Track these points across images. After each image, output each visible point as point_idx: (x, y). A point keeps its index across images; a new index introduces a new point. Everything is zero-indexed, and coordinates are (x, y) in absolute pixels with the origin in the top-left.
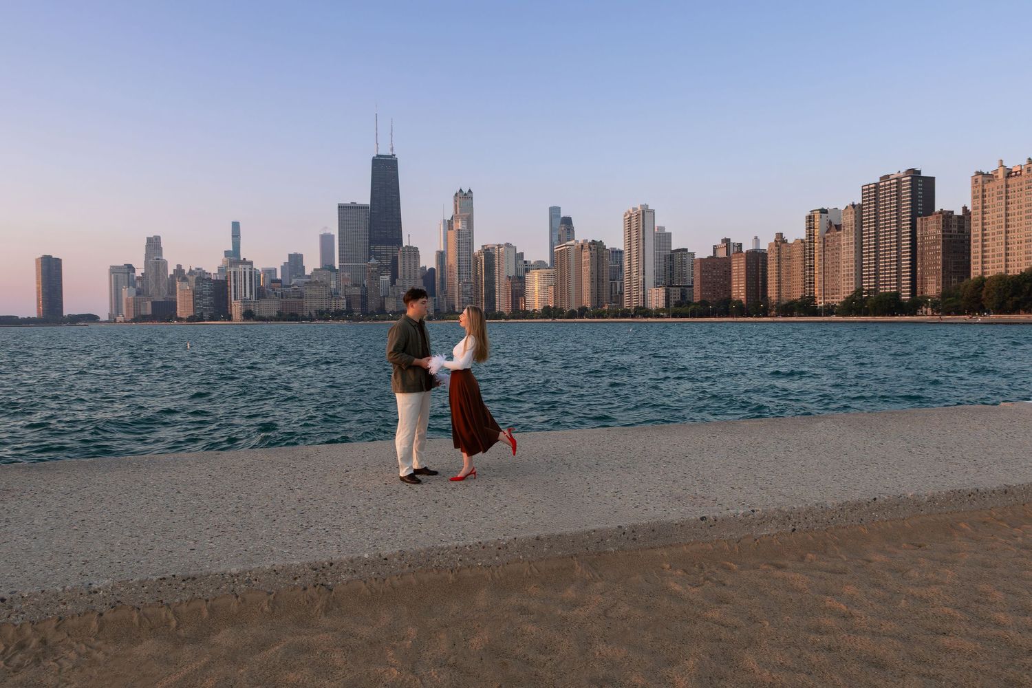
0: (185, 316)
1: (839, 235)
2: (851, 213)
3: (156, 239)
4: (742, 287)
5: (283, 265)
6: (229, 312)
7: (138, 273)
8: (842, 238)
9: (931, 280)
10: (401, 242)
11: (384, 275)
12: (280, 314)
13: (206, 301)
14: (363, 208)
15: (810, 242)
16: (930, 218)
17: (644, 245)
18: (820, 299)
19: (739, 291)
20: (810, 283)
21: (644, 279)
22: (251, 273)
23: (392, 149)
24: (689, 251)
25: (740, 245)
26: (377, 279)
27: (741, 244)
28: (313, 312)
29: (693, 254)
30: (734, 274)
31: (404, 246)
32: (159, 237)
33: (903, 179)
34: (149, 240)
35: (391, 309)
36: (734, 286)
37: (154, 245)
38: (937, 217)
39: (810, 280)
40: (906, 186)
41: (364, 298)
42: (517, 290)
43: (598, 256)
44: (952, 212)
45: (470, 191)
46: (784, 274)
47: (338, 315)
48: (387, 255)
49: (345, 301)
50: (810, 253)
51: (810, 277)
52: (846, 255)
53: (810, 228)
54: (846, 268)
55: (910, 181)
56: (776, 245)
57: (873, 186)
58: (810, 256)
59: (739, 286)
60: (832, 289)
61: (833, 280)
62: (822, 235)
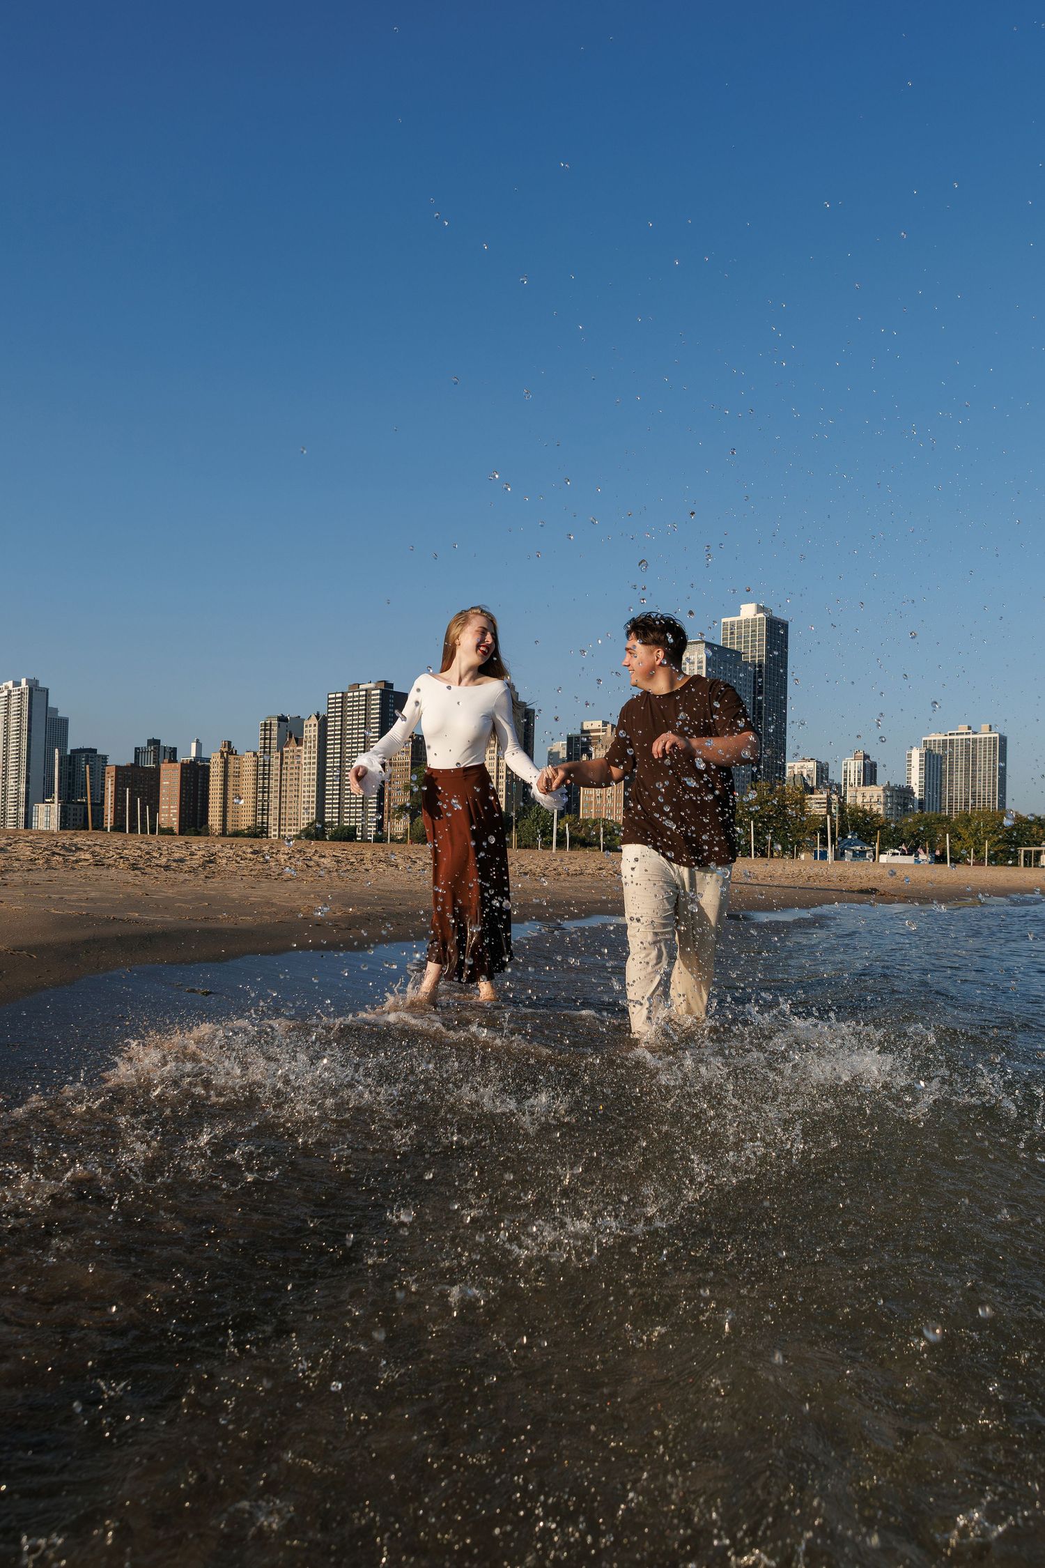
1: (299, 751)
2: (315, 725)
4: (175, 809)
8: (304, 756)
15: (264, 756)
17: (29, 740)
18: (275, 830)
19: (169, 813)
20: (263, 810)
21: (27, 789)
24: (99, 753)
25: (174, 750)
29: (105, 758)
30: (163, 791)
33: (373, 692)
36: (164, 807)
39: (263, 805)
46: (230, 795)
50: (264, 770)
51: (263, 801)
52: (307, 777)
53: (265, 739)
54: (307, 794)
55: (381, 694)
56: (222, 756)
57: (340, 695)
58: (264, 774)
59: (170, 809)
60: (290, 819)
61: (290, 808)
62: (280, 749)
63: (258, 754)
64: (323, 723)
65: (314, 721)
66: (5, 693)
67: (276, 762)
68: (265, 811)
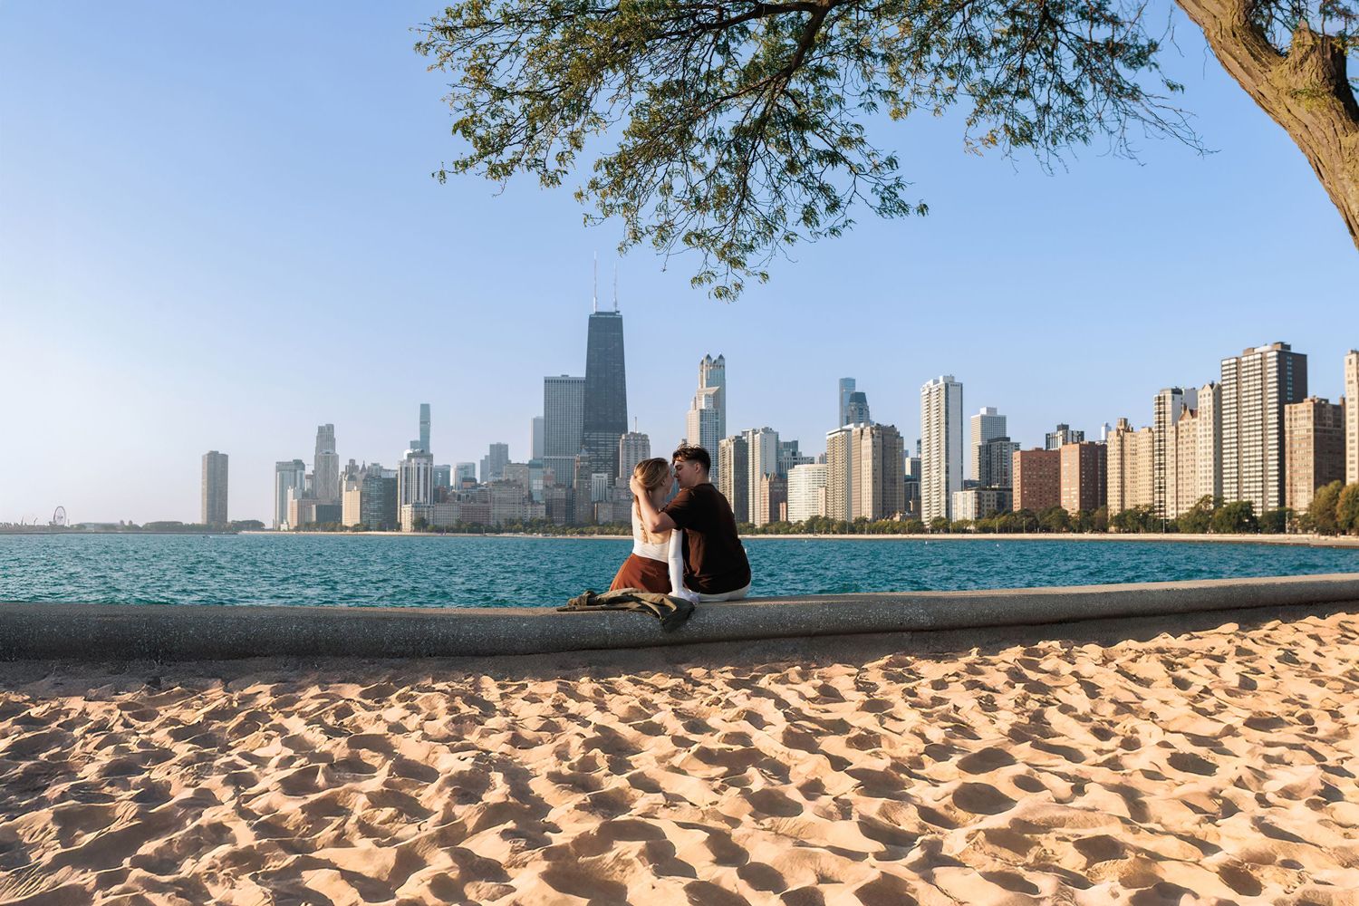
0: (350, 524)
1: (1194, 423)
2: (1209, 395)
3: (329, 429)
4: (1075, 491)
5: (484, 458)
6: (399, 520)
7: (309, 470)
8: (1199, 428)
9: (1302, 488)
10: (624, 428)
11: (601, 472)
12: (459, 522)
13: (374, 506)
14: (575, 382)
15: (1159, 432)
16: (1301, 406)
17: (947, 432)
18: (1173, 509)
19: (1070, 499)
20: (1160, 488)
21: (947, 478)
22: (426, 470)
23: (616, 304)
24: (1012, 441)
25: (1081, 435)
26: (588, 478)
27: (1082, 433)
28: (502, 523)
29: (1017, 446)
30: (1063, 473)
31: (629, 431)
32: (332, 426)
33: (1269, 355)
34: (321, 429)
35: (605, 519)
36: (1064, 489)
37: (326, 436)
38: (1308, 406)
39: (1160, 483)
40: (1272, 363)
41: (570, 503)
42: (778, 493)
43: (884, 447)
44: (1327, 401)
45: (721, 357)
46: (1128, 474)
47: (530, 526)
48: (606, 445)
49: (544, 507)
50: (1160, 446)
51: (1160, 478)
52: (1203, 450)
53: (1160, 413)
54: (1203, 469)
55: (1278, 356)
56: (1118, 434)
57: (1234, 361)
58: (1160, 450)
59: (1070, 491)
60: (1188, 496)
61: (1188, 484)
62: (1175, 423)
63: (1154, 430)
64: (1218, 392)
65: (1208, 390)
66: (927, 392)
67: (1170, 437)
68: (1162, 489)
